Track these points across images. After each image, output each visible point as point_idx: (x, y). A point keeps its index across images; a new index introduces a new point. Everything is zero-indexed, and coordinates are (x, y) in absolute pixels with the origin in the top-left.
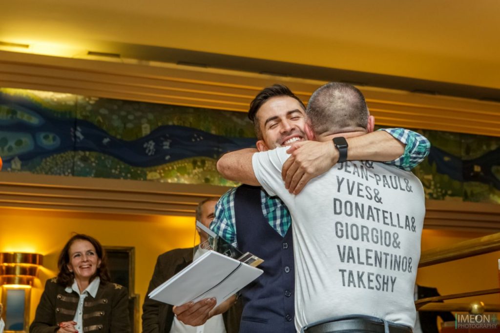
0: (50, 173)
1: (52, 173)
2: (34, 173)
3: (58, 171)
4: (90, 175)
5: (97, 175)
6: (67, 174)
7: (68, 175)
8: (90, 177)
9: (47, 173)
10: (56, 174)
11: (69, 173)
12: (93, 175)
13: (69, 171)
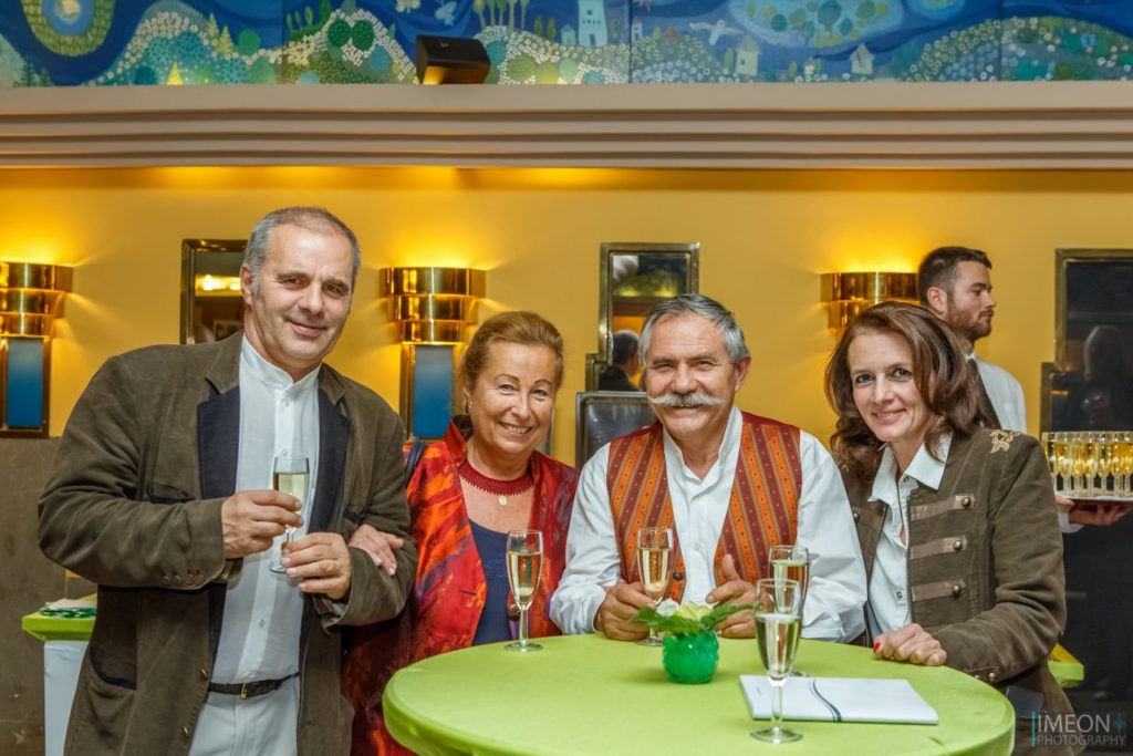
0: (942, 77)
1: (949, 78)
2: (904, 80)
3: (963, 72)
4: (1043, 76)
5: (1059, 76)
6: (983, 76)
7: (987, 80)
8: (1044, 81)
9: (935, 79)
10: (959, 78)
11: (989, 75)
12: (1049, 76)
13: (990, 69)
